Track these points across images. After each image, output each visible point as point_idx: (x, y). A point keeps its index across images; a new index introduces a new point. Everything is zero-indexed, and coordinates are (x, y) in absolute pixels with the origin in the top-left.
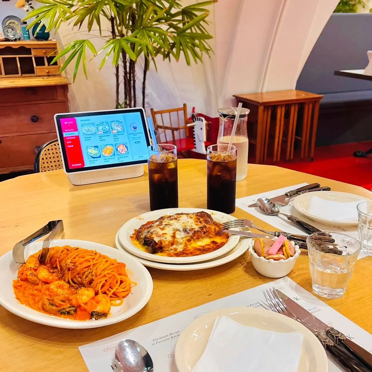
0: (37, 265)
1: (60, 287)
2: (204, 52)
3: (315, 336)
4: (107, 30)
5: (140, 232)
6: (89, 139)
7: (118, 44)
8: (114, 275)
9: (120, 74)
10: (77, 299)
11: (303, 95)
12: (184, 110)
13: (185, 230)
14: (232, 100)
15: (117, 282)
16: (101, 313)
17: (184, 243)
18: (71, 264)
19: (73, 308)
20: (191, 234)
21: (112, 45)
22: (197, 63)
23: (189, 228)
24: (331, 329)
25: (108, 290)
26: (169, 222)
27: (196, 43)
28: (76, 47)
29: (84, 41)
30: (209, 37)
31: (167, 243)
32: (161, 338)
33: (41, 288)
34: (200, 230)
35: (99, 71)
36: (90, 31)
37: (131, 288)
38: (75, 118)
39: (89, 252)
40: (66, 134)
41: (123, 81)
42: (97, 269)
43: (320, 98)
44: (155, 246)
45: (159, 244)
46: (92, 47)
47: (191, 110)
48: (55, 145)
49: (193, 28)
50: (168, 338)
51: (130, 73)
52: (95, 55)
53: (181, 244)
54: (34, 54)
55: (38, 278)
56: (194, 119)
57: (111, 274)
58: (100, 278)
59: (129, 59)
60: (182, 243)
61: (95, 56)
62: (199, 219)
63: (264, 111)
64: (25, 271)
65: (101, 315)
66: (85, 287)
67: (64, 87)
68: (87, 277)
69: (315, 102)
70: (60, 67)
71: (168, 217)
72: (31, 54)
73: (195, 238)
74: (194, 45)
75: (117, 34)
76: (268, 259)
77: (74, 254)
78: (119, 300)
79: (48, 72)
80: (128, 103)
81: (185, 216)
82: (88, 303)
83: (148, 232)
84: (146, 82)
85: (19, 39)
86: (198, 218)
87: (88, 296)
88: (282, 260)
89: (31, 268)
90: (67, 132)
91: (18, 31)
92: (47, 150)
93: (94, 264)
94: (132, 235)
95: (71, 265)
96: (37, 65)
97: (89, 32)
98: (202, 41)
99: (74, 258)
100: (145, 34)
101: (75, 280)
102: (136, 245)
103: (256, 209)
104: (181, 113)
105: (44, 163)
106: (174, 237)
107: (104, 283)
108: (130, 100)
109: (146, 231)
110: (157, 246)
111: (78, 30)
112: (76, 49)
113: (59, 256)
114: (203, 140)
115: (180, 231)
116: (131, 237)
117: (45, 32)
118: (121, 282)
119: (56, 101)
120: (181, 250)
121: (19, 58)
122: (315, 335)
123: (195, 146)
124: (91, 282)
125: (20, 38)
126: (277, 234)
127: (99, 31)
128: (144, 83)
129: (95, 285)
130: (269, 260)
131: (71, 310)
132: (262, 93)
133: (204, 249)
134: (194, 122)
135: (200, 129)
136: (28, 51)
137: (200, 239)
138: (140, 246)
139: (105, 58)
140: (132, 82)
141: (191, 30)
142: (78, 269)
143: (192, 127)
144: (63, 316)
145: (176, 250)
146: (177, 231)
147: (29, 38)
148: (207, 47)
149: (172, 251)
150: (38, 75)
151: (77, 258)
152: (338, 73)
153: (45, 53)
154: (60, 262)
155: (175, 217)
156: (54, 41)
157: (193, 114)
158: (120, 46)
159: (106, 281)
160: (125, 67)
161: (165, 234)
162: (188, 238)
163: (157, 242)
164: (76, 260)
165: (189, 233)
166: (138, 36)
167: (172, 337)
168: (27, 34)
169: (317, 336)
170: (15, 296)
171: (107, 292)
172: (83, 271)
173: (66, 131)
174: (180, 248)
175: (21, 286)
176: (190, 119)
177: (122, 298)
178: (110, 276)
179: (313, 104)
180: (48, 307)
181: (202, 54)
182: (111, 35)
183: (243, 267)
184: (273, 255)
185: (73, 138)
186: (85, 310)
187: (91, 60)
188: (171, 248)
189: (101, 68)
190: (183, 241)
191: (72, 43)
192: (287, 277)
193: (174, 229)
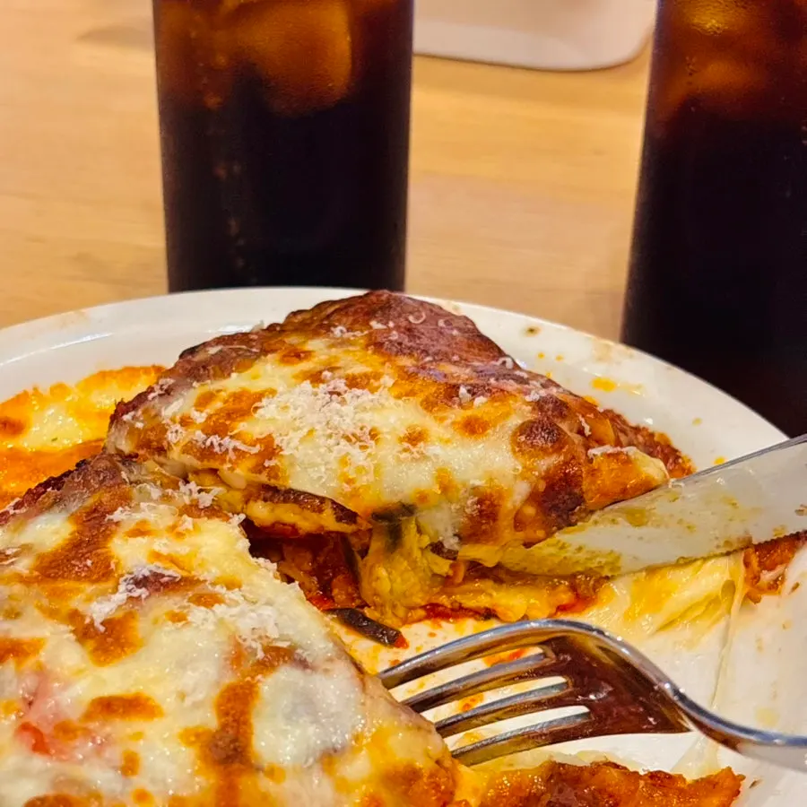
161: (132, 705)
193: (237, 655)
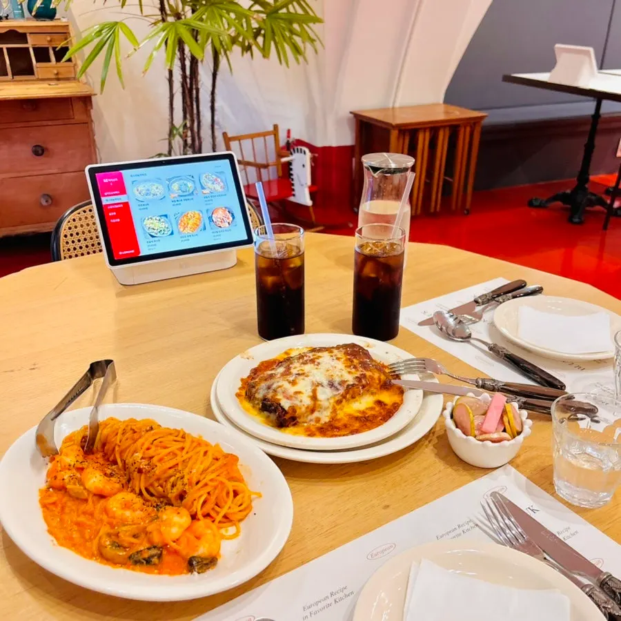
0: (81, 459)
1: (127, 506)
2: (308, 45)
3: (586, 596)
4: (152, 5)
5: (254, 387)
6: (145, 207)
7: (174, 30)
8: (222, 483)
9: (174, 78)
10: (160, 532)
11: (458, 113)
12: (275, 135)
13: (331, 385)
14: (349, 119)
15: (228, 493)
16: (206, 559)
17: (331, 407)
18: (143, 460)
19: (154, 552)
20: (342, 391)
21: (162, 32)
22: (298, 63)
23: (337, 380)
24: (607, 577)
25: (213, 509)
26: (303, 368)
27: (294, 29)
28: (104, 34)
29: (116, 23)
30: (316, 20)
31: (303, 409)
32: (317, 603)
33: (92, 509)
34: (357, 383)
35: (142, 75)
36: (124, 7)
37: (251, 501)
38: (121, 171)
39: (171, 434)
40: (107, 200)
41: (180, 90)
42: (191, 472)
43: (482, 118)
44: (284, 415)
45: (290, 412)
46: (130, 35)
47: (285, 134)
48: (85, 212)
49: (290, 6)
50: (328, 602)
51: (191, 79)
52: (137, 48)
53: (326, 409)
54: (31, 43)
55: (85, 489)
56: (292, 150)
57: (216, 481)
58: (199, 489)
59: (189, 55)
60: (328, 408)
61: (135, 50)
62: (352, 361)
63: (398, 138)
64: (60, 471)
65: (207, 564)
66: (172, 505)
67: (86, 100)
68: (173, 486)
69: (475, 124)
70: (75, 65)
71: (300, 358)
72: (27, 42)
73: (348, 396)
74: (292, 32)
75: (168, 12)
76: (481, 440)
77: (146, 440)
78: (232, 525)
79: (57, 74)
80: (188, 125)
81: (326, 355)
82: (180, 540)
83: (269, 388)
84: (216, 91)
85: (7, 18)
86: (349, 359)
87: (180, 526)
88: (505, 443)
89: (70, 465)
90: (108, 195)
91: (4, 4)
92: (71, 221)
93: (184, 461)
94: (238, 391)
95: (143, 464)
96: (38, 61)
97: (122, 7)
98: (304, 26)
99: (148, 449)
100: (215, 15)
101: (152, 490)
102: (247, 410)
103: (431, 329)
104: (270, 139)
105: (67, 243)
106: (314, 397)
107: (206, 498)
108: (192, 121)
109: (264, 385)
110: (287, 417)
111: (104, 4)
112: (104, 37)
113: (118, 442)
114: (306, 184)
115: (322, 386)
116: (238, 395)
117: (51, 7)
118: (236, 494)
119: (72, 121)
120: (327, 420)
121: (8, 49)
122: (586, 593)
123: (293, 193)
124: (181, 496)
125: (8, 15)
126: (480, 382)
127: (139, 7)
128: (213, 93)
129: (190, 503)
130: (485, 442)
131: (153, 556)
132: (393, 108)
133: (365, 418)
134: (291, 154)
135: (302, 166)
136: (22, 37)
137: (357, 398)
138: (255, 412)
139: (152, 54)
140: (194, 92)
141: (288, 9)
142: (157, 471)
143: (289, 163)
144: (138, 567)
145: (318, 420)
146: (317, 386)
147: (23, 15)
148: (312, 36)
149: (312, 423)
150: (40, 78)
151: (153, 448)
152: (509, 79)
153: (51, 41)
154: (121, 453)
155: (309, 357)
156: (64, 21)
157: (288, 141)
158: (177, 34)
159: (209, 493)
160: (183, 68)
161: (300, 392)
162: (337, 398)
163: (286, 408)
164: (151, 452)
165: (338, 389)
166: (204, 17)
167: (335, 601)
168: (18, 10)
169: (590, 596)
170: (45, 527)
171: (213, 514)
172: (166, 475)
173: (106, 194)
174: (325, 417)
175: (54, 503)
176: (283, 148)
177: (237, 523)
178: (215, 484)
179: (471, 127)
180: (110, 551)
181: (305, 48)
182: (159, 13)
183: (432, 447)
184: (489, 433)
185: (119, 206)
186: (176, 552)
187: (128, 57)
188: (311, 417)
189: (146, 70)
190: (330, 403)
191: (97, 28)
192: (509, 467)
193: (313, 384)
